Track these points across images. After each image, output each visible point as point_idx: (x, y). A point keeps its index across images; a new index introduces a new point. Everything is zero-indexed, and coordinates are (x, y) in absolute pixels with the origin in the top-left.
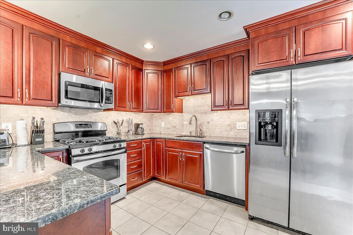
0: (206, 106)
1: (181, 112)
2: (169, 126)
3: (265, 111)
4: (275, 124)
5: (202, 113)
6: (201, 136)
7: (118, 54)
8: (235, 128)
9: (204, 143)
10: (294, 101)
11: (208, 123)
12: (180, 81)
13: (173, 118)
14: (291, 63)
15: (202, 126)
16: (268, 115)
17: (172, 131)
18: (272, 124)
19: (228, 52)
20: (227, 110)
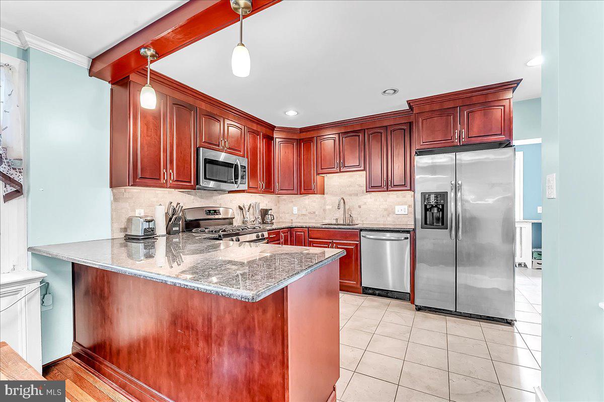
0: (357, 186)
1: (323, 193)
2: (304, 213)
3: (430, 194)
4: (441, 207)
5: (350, 195)
6: (351, 223)
7: (241, 116)
8: (394, 213)
9: (361, 230)
10: (458, 184)
11: (360, 207)
12: (324, 155)
13: (310, 202)
14: (455, 144)
15: (350, 210)
16: (432, 197)
17: (309, 218)
18: (437, 207)
19: (385, 124)
20: (386, 191)
